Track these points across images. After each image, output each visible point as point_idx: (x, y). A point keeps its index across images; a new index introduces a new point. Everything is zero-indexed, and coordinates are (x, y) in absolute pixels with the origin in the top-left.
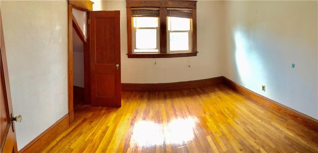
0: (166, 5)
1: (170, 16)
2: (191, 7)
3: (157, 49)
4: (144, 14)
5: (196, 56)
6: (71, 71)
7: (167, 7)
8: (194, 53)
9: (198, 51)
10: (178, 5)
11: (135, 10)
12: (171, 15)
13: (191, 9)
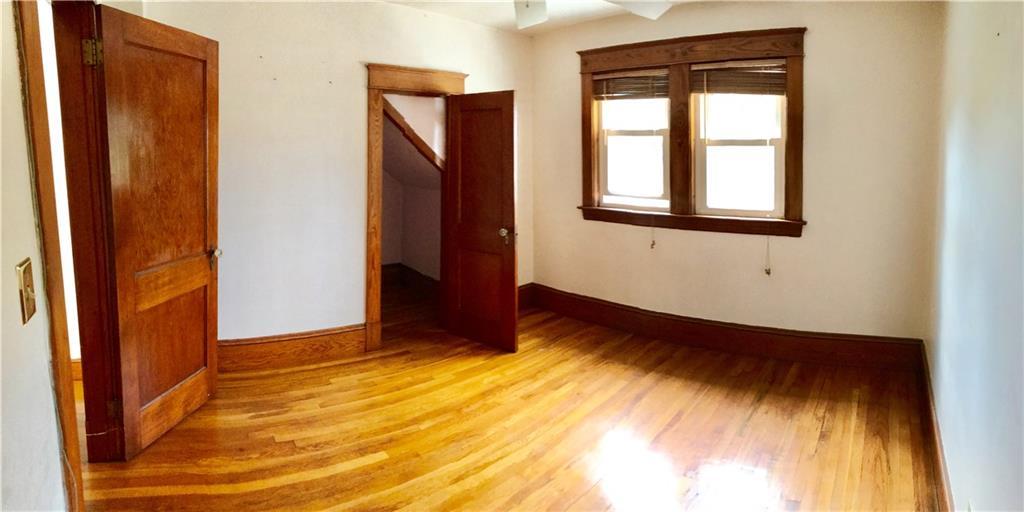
0: (691, 58)
1: (701, 91)
2: (781, 54)
3: (664, 197)
4: (627, 89)
5: (799, 235)
6: (374, 228)
7: (691, 64)
8: (791, 225)
9: (805, 218)
10: (734, 50)
11: (603, 80)
12: (708, 86)
13: (783, 62)
